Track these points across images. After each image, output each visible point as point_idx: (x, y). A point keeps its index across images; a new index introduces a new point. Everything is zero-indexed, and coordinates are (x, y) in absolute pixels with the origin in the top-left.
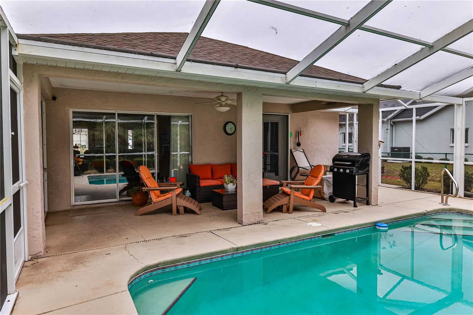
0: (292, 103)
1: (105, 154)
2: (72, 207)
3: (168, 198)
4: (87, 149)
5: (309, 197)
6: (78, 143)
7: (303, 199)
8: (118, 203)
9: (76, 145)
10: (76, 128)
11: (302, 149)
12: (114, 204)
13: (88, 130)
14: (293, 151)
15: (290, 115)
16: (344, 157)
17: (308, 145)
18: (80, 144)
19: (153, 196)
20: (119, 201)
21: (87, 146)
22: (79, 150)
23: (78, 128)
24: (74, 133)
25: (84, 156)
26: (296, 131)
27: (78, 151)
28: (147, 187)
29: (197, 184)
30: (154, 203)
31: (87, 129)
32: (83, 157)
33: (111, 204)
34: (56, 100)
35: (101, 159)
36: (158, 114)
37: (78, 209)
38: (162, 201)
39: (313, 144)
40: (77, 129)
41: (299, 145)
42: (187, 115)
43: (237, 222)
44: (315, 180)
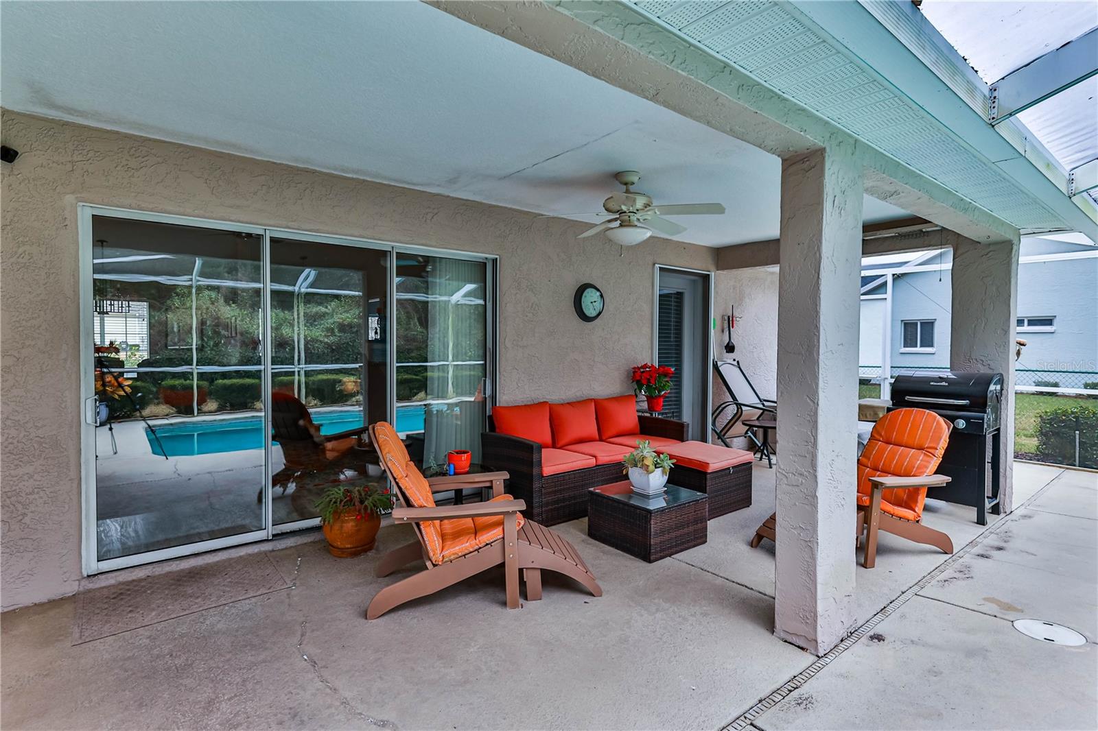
0: (716, 247)
1: (195, 369)
2: (84, 583)
3: (487, 544)
4: (146, 356)
5: (914, 511)
6: (118, 339)
7: (901, 518)
8: (270, 543)
9: (111, 343)
10: (114, 300)
11: (734, 360)
12: (256, 551)
13: (151, 307)
14: (719, 363)
15: (713, 274)
16: (932, 383)
17: (744, 350)
18: (126, 342)
19: (431, 538)
20: (274, 536)
21: (145, 346)
22: (122, 356)
23: (118, 301)
24: (107, 313)
25: (138, 373)
26: (723, 316)
27: (119, 358)
28: (409, 504)
29: (535, 471)
30: (435, 565)
31: (145, 303)
32: (135, 375)
33: (243, 552)
34: (16, 161)
35: (188, 381)
36: (400, 248)
37: (113, 586)
38: (464, 555)
39: (752, 347)
40: (116, 303)
41: (730, 348)
42: (475, 257)
43: (776, 636)
44: (921, 458)
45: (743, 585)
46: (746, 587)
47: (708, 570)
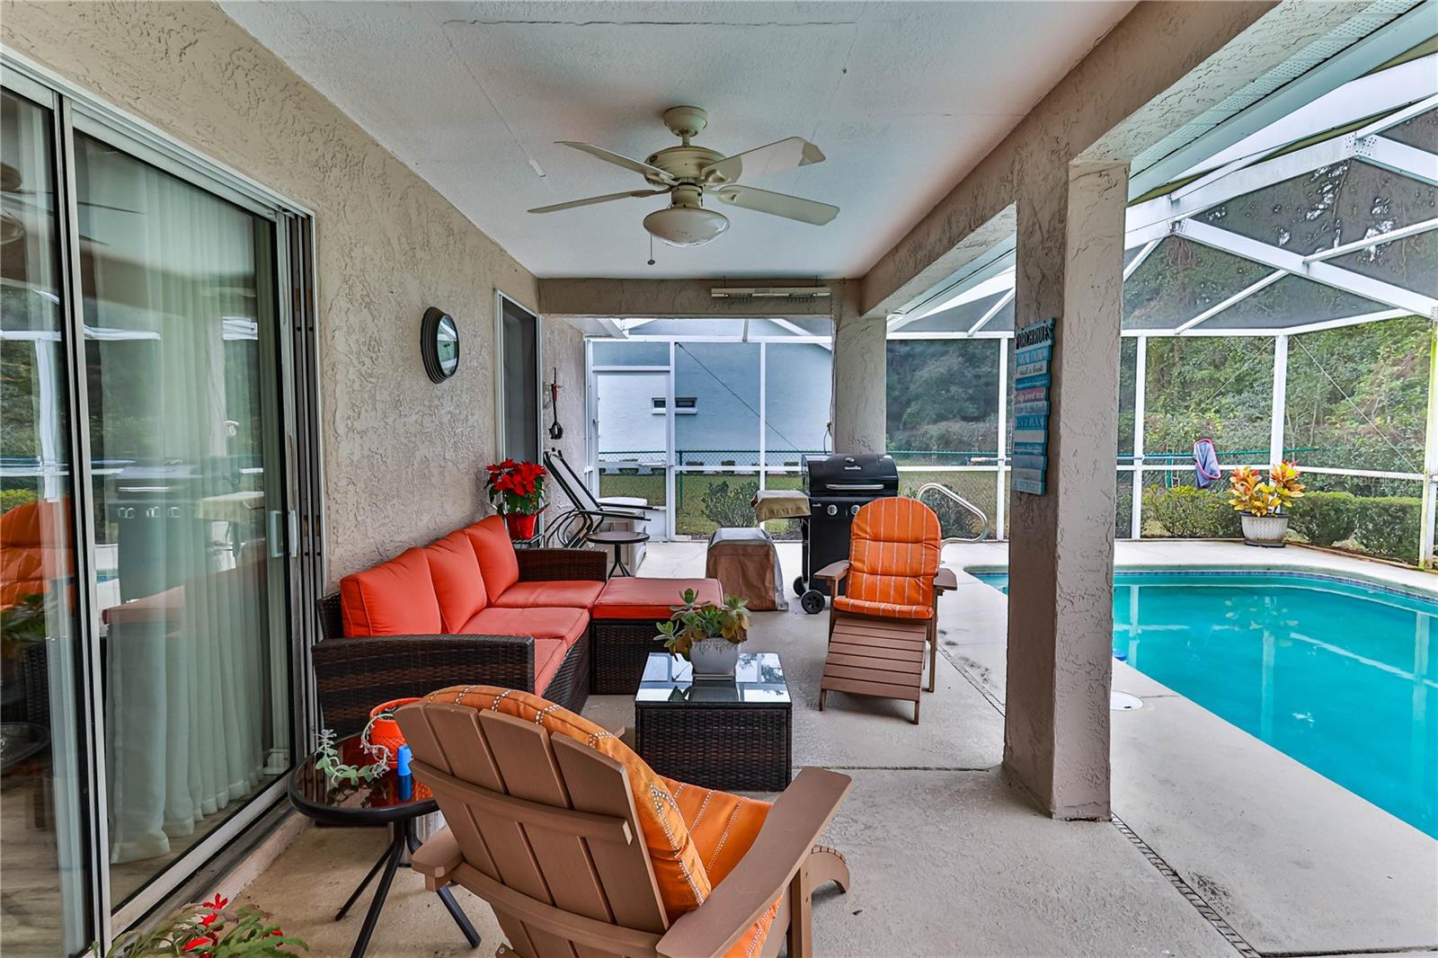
0: (539, 276)
15: (539, 315)
16: (846, 468)
26: (548, 385)
41: (558, 432)
43: (1057, 819)
44: (924, 552)
45: (910, 768)
46: (916, 768)
47: (850, 766)
